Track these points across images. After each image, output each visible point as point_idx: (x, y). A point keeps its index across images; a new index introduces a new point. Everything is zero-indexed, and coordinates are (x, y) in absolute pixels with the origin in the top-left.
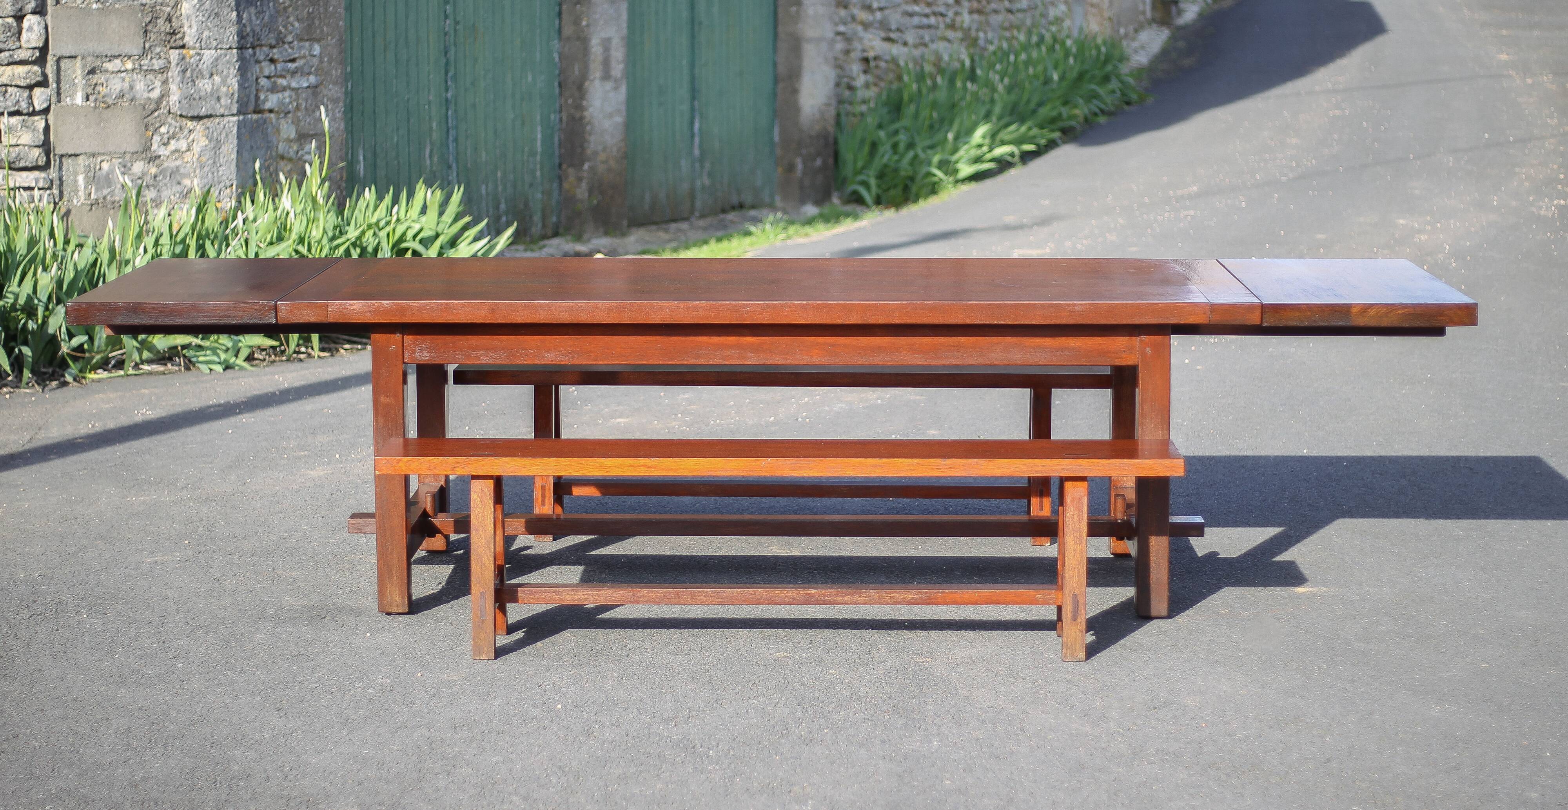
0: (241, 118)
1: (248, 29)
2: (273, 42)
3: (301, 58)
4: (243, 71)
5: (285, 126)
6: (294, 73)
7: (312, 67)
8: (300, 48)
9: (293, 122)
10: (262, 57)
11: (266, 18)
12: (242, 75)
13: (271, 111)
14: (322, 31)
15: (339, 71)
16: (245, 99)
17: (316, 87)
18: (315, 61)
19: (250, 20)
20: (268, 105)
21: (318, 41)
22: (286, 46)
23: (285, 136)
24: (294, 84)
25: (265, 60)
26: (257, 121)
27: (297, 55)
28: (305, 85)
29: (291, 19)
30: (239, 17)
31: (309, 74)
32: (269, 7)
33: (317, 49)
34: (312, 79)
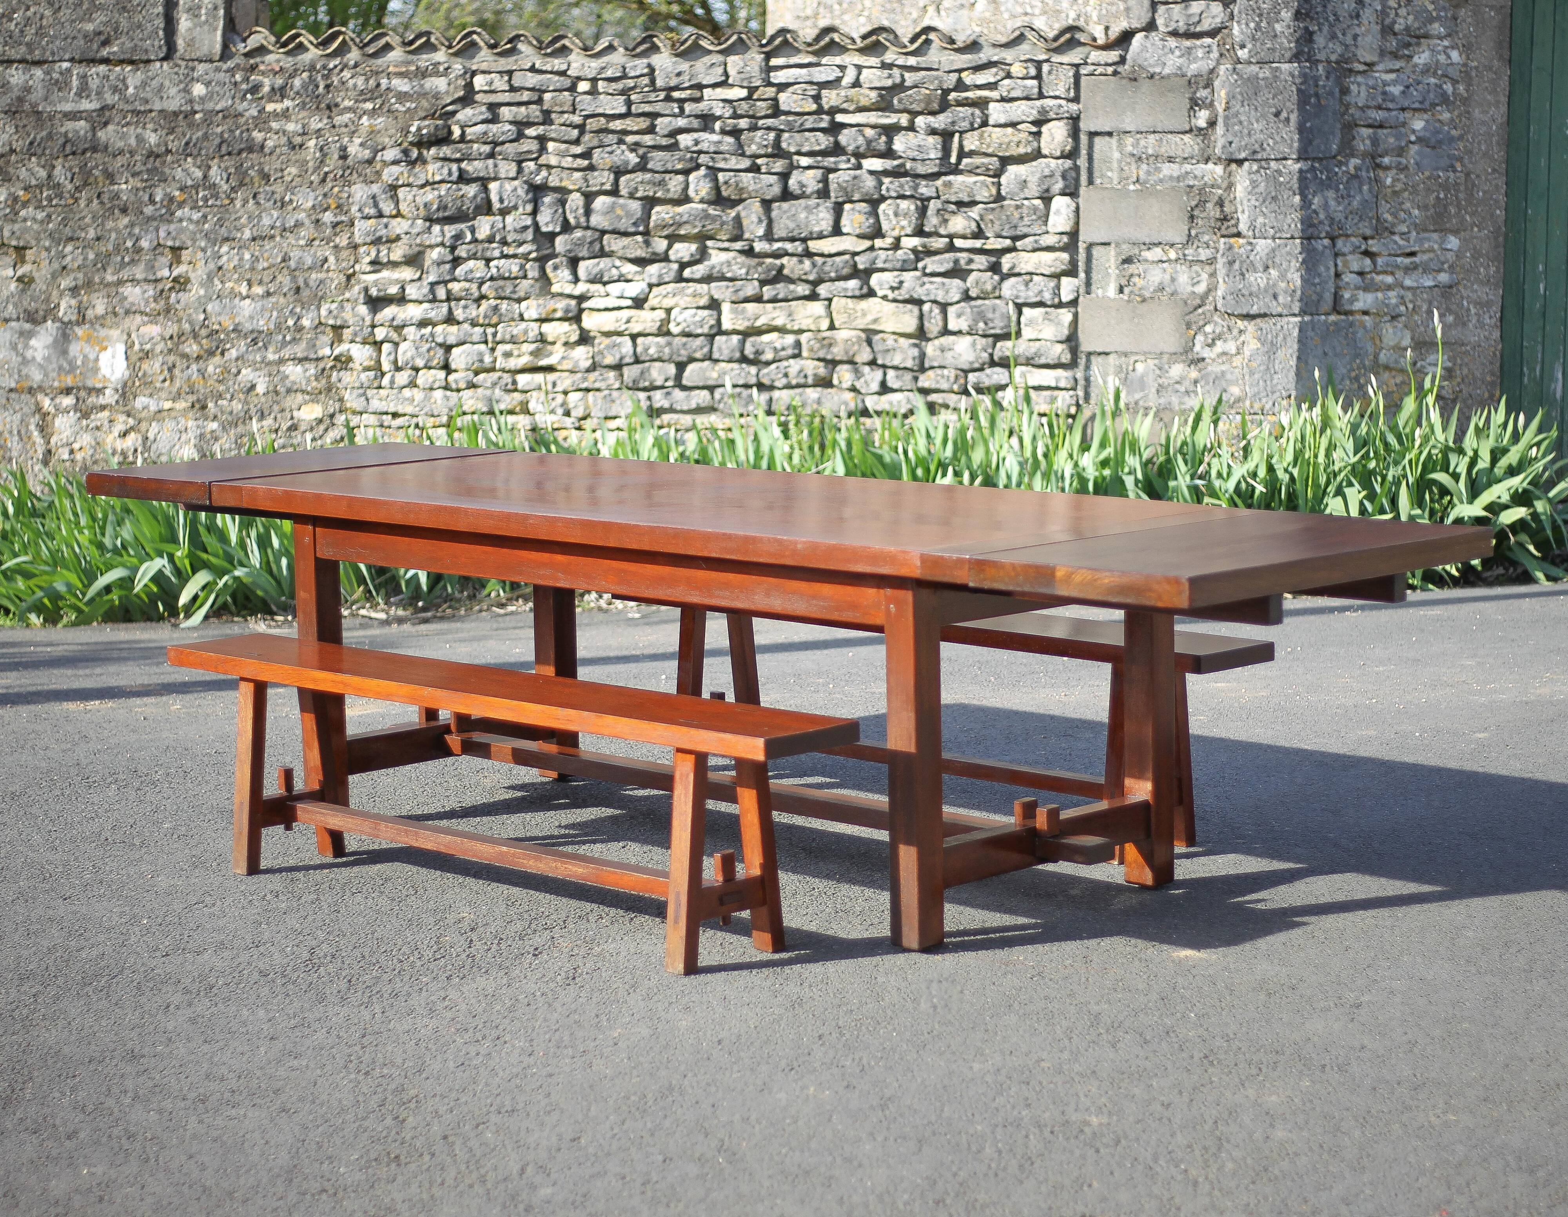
0: (1307, 318)
1: (1322, 216)
2: (1368, 232)
3: (1424, 252)
4: (1310, 263)
5: (1391, 330)
6: (1407, 270)
7: (1443, 263)
8: (1421, 241)
9: (1406, 326)
10: (1346, 250)
11: (1355, 203)
12: (1308, 270)
13: (1365, 313)
14: (1463, 220)
15: (1493, 269)
16: (1314, 297)
17: (1451, 287)
18: (1450, 256)
19: (1326, 206)
20: (1358, 306)
21: (1455, 232)
22: (1397, 238)
23: (1392, 343)
24: (1408, 282)
25: (1353, 252)
26: (1335, 323)
27: (1417, 249)
28: (1430, 283)
29: (1408, 205)
30: (1306, 203)
31: (1439, 271)
32: (1361, 191)
33: (1453, 242)
34: (1444, 277)
